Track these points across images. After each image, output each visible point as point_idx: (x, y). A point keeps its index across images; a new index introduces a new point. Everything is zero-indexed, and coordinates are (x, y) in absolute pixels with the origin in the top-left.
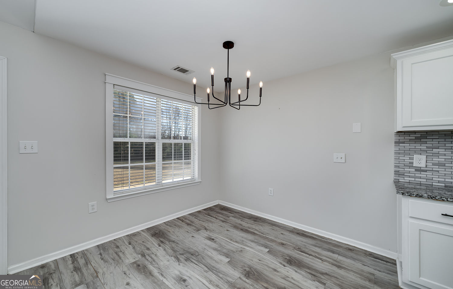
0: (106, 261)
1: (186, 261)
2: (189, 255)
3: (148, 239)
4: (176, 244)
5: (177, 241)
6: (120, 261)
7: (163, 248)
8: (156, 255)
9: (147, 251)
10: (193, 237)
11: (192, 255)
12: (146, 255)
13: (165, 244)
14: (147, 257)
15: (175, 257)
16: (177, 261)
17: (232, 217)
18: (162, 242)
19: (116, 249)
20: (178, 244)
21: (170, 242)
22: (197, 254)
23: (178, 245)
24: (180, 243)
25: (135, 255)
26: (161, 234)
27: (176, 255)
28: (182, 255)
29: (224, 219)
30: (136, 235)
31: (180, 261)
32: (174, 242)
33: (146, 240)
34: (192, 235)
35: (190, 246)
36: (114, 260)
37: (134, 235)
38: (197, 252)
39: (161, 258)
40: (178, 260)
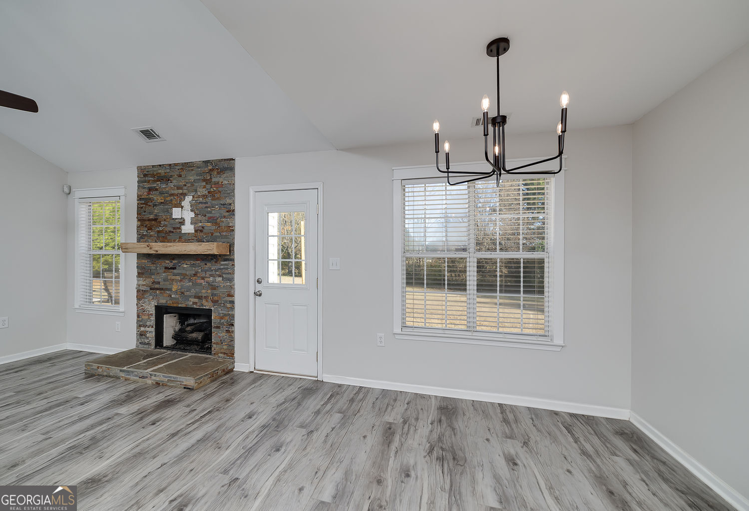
0: (373, 407)
1: (437, 459)
2: (449, 456)
3: (429, 410)
4: (453, 433)
5: (459, 432)
6: (382, 414)
7: (432, 427)
8: (416, 430)
9: (413, 421)
10: (488, 440)
11: (454, 459)
12: (408, 423)
13: (441, 426)
14: (406, 426)
15: (431, 446)
16: (428, 451)
17: (628, 460)
18: (440, 421)
19: (392, 401)
20: (455, 434)
21: (448, 428)
22: (461, 463)
23: (453, 436)
24: (458, 437)
25: (399, 417)
26: (451, 412)
27: (435, 445)
28: (442, 450)
29: (597, 451)
30: (424, 398)
31: (430, 454)
32: (453, 429)
33: (426, 408)
34: (489, 437)
35: (466, 448)
36: (379, 409)
37: (423, 397)
38: (466, 461)
39: (417, 437)
40: (431, 451)
